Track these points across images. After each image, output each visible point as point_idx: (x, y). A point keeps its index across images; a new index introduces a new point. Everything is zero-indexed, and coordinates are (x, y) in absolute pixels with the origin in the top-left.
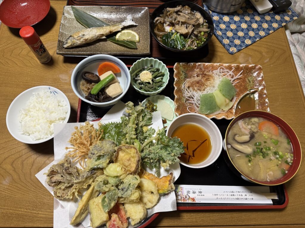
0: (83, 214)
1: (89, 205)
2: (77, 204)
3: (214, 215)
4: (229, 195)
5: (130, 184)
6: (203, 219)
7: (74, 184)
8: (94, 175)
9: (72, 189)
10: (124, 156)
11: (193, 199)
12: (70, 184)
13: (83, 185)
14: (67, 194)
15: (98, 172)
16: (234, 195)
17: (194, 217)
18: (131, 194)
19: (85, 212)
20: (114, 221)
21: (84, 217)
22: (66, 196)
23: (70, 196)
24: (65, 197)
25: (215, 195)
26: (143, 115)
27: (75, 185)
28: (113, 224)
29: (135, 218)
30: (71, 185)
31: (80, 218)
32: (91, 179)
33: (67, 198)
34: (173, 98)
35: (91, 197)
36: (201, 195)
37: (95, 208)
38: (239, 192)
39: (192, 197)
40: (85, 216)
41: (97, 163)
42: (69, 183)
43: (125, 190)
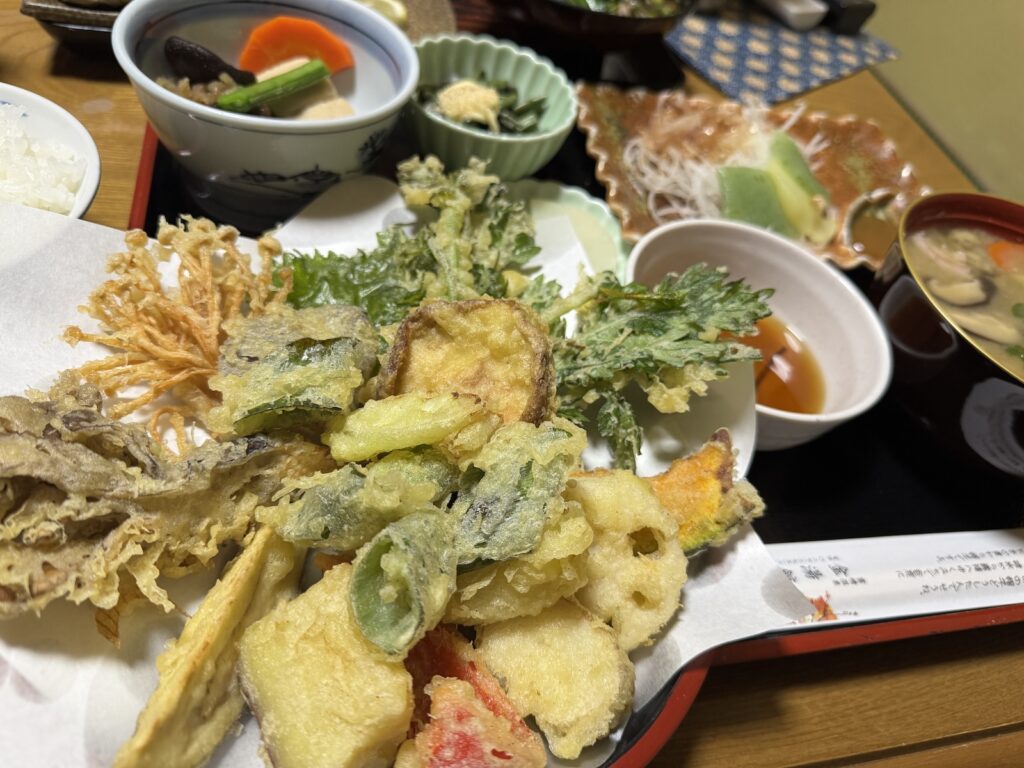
0: (204, 720)
1: (244, 656)
2: (143, 674)
3: (936, 680)
4: (967, 569)
5: (527, 469)
6: (893, 708)
7: (131, 510)
8: (269, 472)
9: (113, 538)
10: (444, 364)
11: (822, 607)
12: (101, 508)
13: (188, 533)
14: (78, 570)
15: (288, 453)
16: (986, 567)
17: (851, 705)
18: (546, 528)
19: (213, 714)
20: (461, 717)
21: (207, 749)
22: (70, 586)
23: (104, 593)
24: (60, 592)
25: (911, 574)
26: (495, 222)
27: (136, 520)
28: (463, 736)
29: (570, 718)
30: (106, 511)
31: (185, 750)
32: (247, 495)
33: (79, 598)
34: (598, 191)
35: (249, 609)
36: (848, 579)
37: (298, 660)
38: (998, 554)
39: (815, 597)
40: (215, 741)
41: (294, 376)
42: (92, 499)
43: (498, 510)
